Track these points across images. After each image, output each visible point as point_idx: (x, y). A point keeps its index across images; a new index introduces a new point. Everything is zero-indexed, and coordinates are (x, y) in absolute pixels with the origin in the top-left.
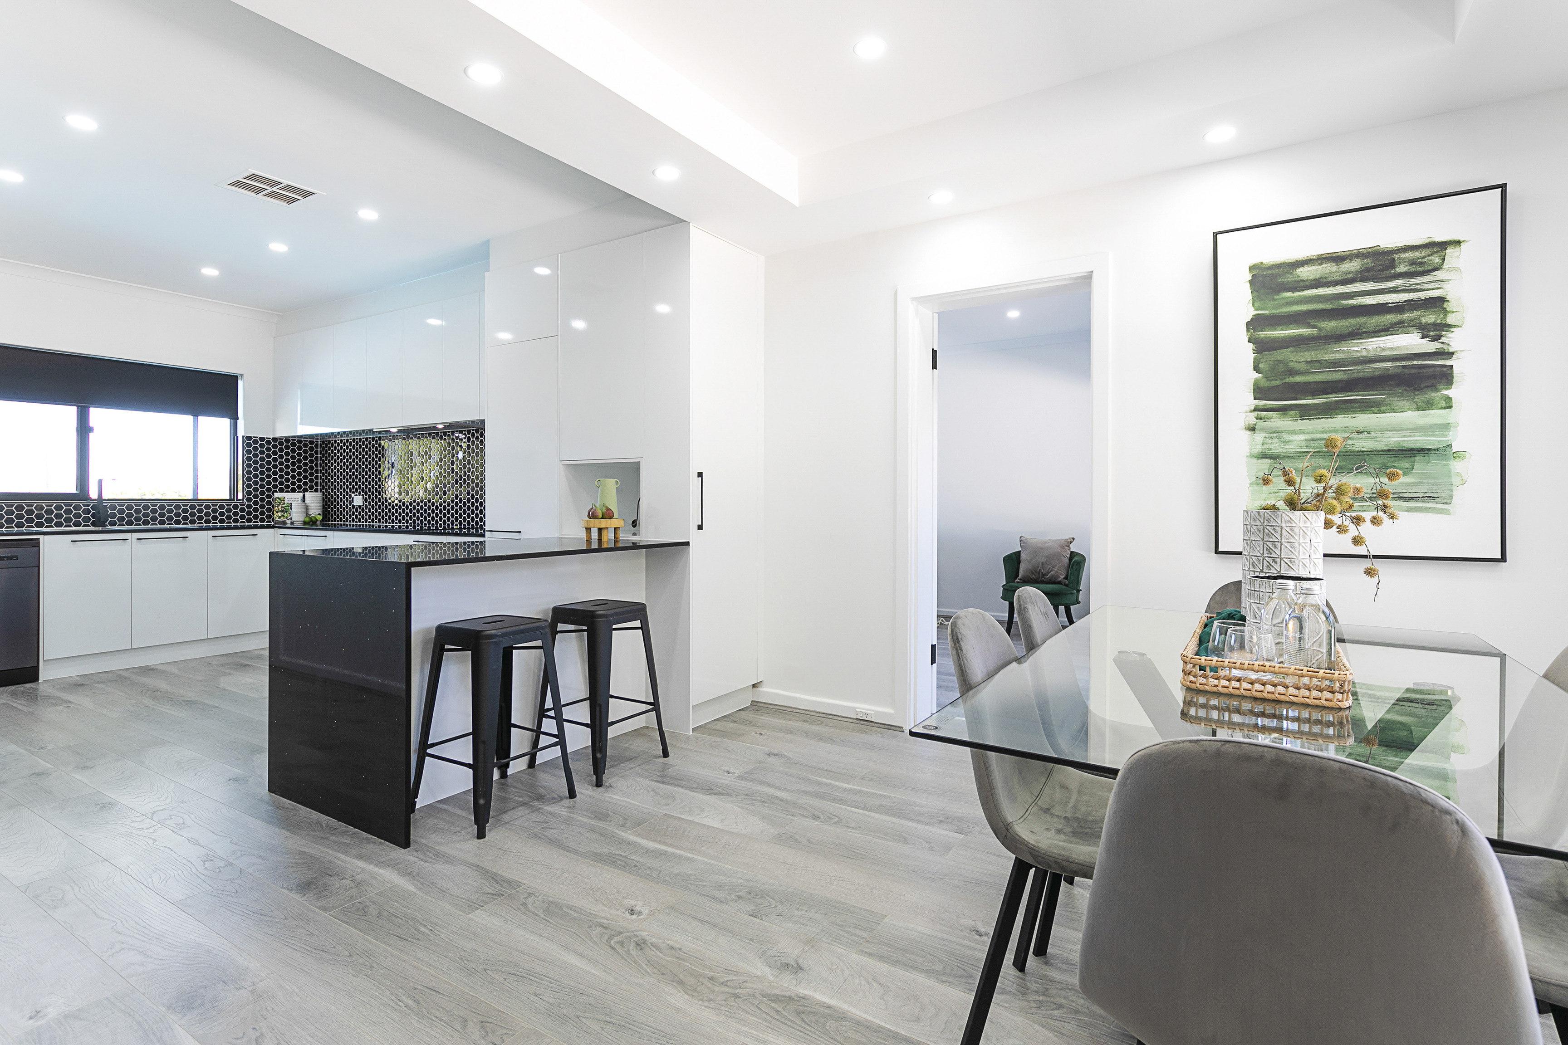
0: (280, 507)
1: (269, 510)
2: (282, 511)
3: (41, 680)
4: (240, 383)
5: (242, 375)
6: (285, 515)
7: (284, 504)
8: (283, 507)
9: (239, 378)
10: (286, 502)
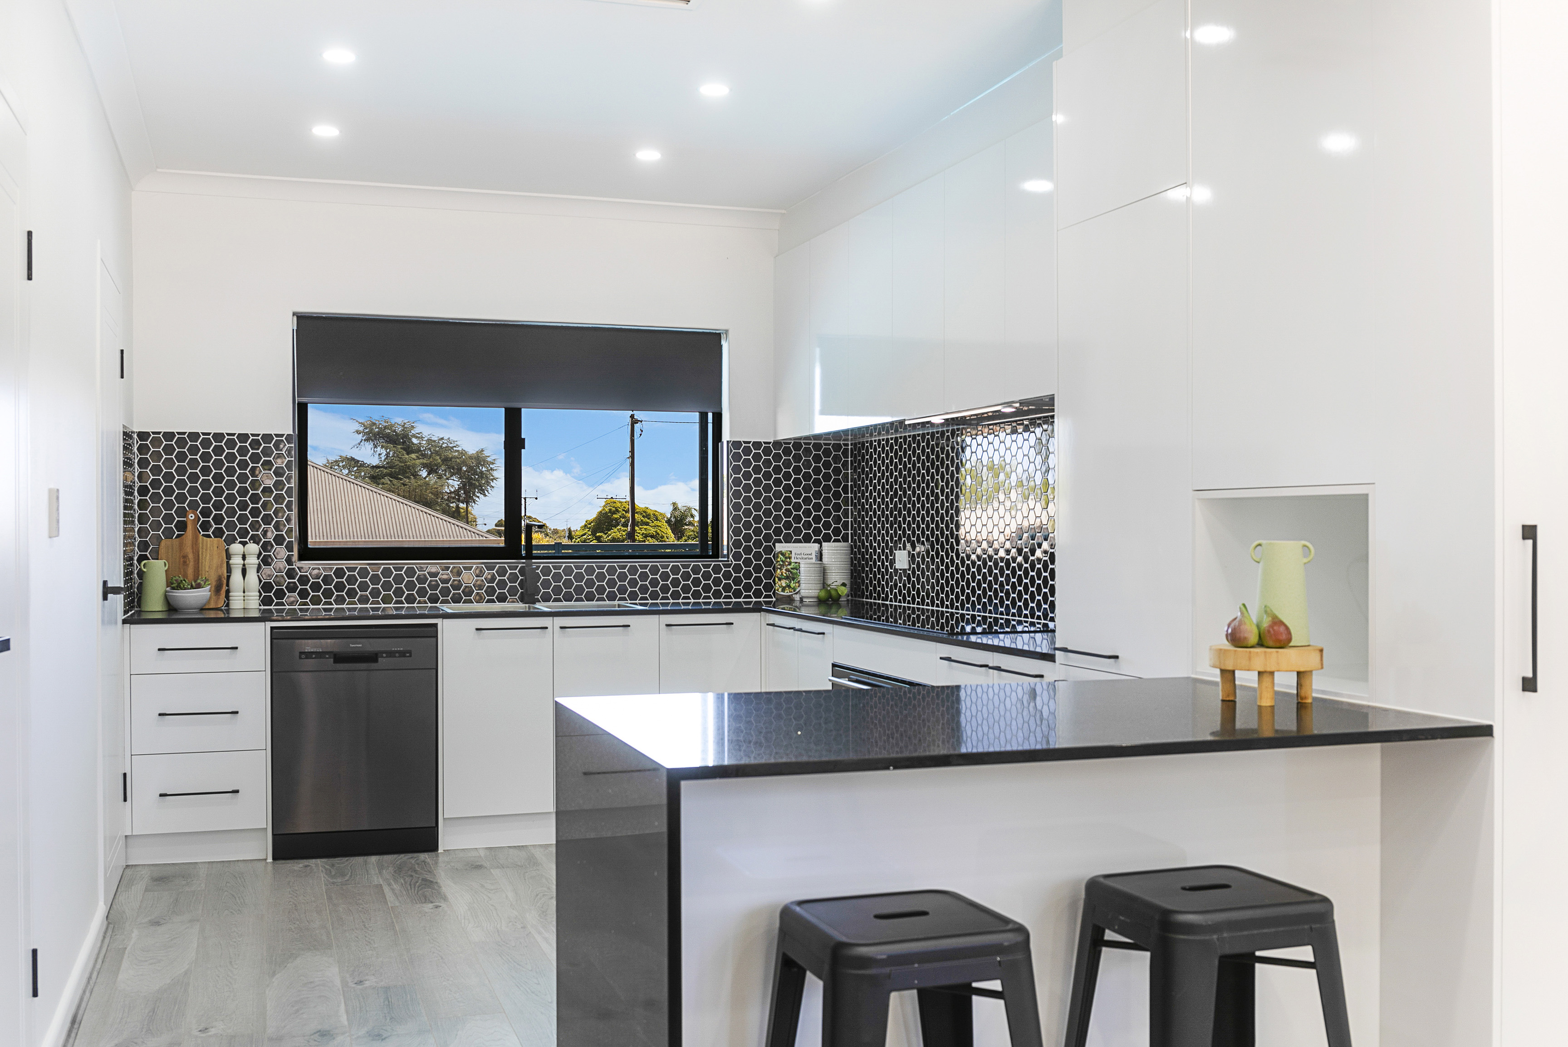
0: (784, 571)
1: (769, 575)
2: (787, 578)
3: (440, 850)
4: (725, 345)
5: (727, 332)
6: (792, 585)
7: (790, 564)
8: (787, 570)
9: (723, 337)
10: (793, 560)
